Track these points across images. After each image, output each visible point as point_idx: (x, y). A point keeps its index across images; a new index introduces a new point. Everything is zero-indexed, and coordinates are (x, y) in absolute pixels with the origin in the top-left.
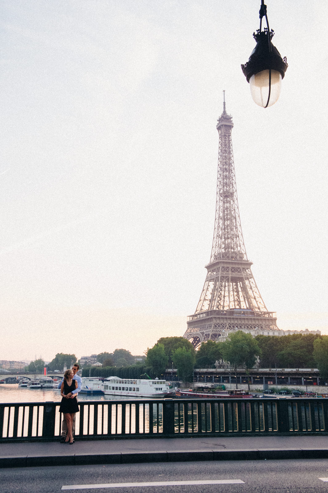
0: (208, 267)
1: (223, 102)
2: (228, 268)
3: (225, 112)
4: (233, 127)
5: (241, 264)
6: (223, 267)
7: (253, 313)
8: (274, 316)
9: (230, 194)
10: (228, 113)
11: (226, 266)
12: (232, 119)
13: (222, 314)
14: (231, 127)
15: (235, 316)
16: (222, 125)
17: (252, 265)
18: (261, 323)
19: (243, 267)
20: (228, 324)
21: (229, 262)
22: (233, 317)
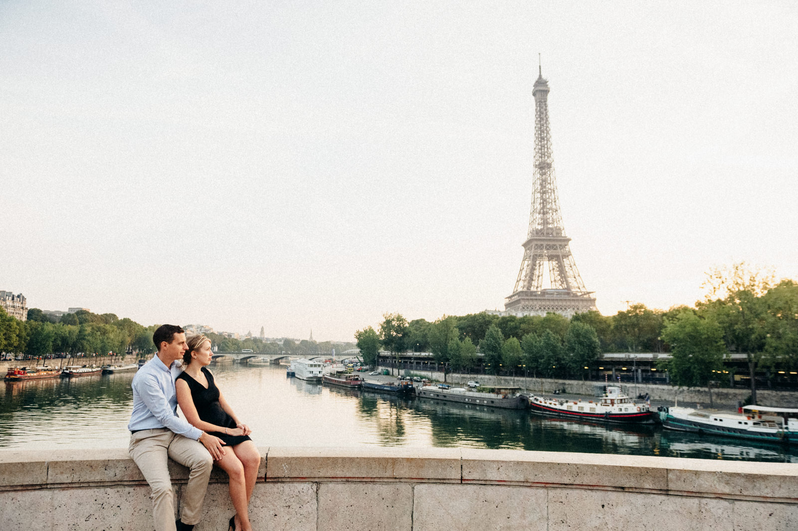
0: (525, 245)
1: (539, 65)
2: (542, 245)
3: (540, 76)
4: (549, 91)
5: (557, 240)
6: (536, 245)
7: (568, 294)
8: (592, 296)
9: (546, 165)
10: (544, 77)
11: (539, 243)
12: (548, 83)
13: (536, 296)
14: (546, 92)
15: (547, 297)
16: (537, 91)
17: (570, 242)
18: (577, 304)
19: (560, 243)
20: (537, 305)
21: (544, 239)
22: (544, 298)
